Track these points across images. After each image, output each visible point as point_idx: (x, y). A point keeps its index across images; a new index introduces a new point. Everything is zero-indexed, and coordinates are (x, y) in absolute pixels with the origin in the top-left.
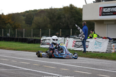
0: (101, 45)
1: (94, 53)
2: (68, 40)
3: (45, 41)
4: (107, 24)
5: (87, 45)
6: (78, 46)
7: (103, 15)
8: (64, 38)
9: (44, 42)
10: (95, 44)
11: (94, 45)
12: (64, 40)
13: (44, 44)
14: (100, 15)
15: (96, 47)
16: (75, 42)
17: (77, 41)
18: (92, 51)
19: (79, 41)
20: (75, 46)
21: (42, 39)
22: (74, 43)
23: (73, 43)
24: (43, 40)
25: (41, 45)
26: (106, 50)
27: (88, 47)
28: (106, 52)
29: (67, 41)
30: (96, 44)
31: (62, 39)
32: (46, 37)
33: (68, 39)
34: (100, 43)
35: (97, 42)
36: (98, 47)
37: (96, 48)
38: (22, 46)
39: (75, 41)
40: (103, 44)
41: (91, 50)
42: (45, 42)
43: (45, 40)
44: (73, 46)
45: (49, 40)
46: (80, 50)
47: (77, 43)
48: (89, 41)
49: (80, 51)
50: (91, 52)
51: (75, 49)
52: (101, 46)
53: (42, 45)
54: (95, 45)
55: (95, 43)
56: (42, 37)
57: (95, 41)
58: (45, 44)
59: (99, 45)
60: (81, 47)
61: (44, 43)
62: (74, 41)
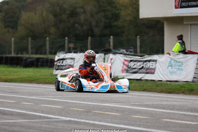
0: (183, 67)
1: (169, 83)
2: (111, 59)
3: (64, 61)
4: (191, 25)
5: (153, 67)
6: (134, 70)
7: (181, 7)
8: (102, 55)
9: (61, 64)
10: (169, 66)
11: (168, 68)
12: (104, 59)
13: (61, 68)
14: (176, 8)
15: (171, 71)
16: (126, 63)
17: (131, 61)
18: (164, 79)
19: (136, 61)
20: (128, 70)
21: (57, 58)
22: (126, 65)
23: (124, 64)
24: (58, 60)
25: (54, 71)
26: (193, 77)
27: (156, 72)
28: (193, 82)
29: (109, 60)
30: (171, 66)
31: (100, 57)
32: (66, 53)
33: (111, 56)
34: (179, 64)
35: (172, 62)
36: (175, 70)
37: (171, 73)
38: (15, 72)
39: (128, 61)
40: (186, 65)
41: (162, 77)
42: (64, 64)
43: (63, 59)
44: (123, 70)
45: (71, 59)
46: (139, 78)
47: (132, 64)
48: (155, 59)
49: (137, 80)
50: (161, 81)
51: (127, 76)
52: (182, 70)
53: (57, 70)
54: (170, 68)
55: (170, 62)
56: (58, 54)
57: (170, 59)
58: (64, 67)
59: (178, 67)
60: (141, 73)
61: (61, 66)
62: (126, 60)
